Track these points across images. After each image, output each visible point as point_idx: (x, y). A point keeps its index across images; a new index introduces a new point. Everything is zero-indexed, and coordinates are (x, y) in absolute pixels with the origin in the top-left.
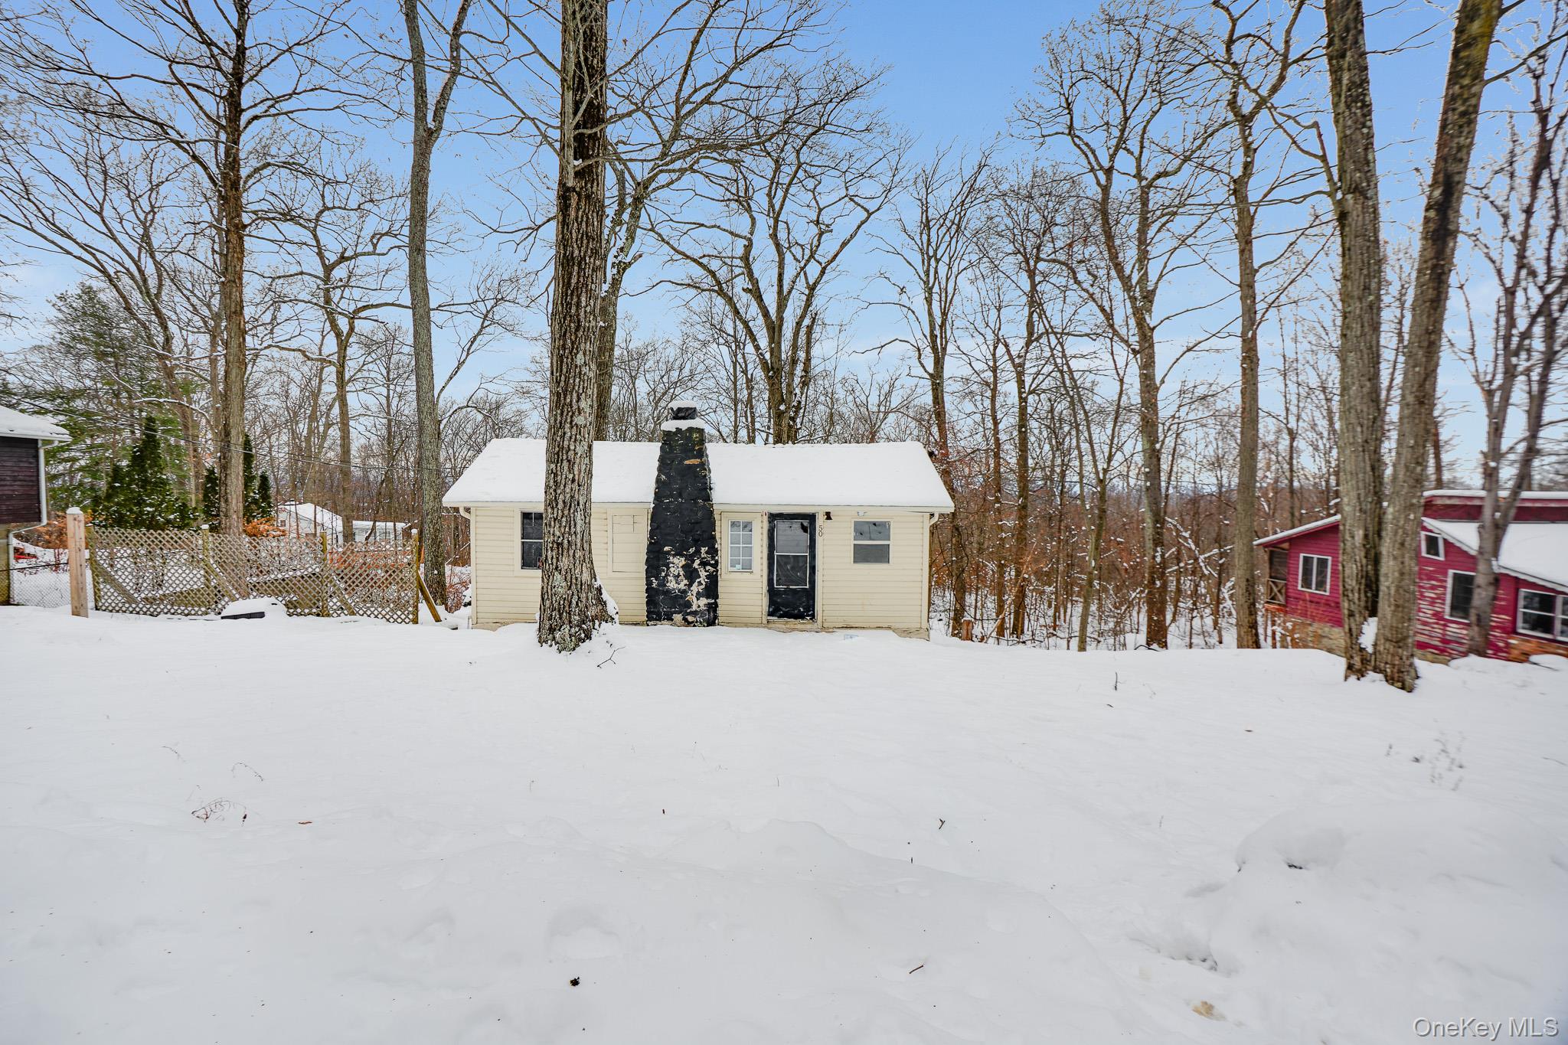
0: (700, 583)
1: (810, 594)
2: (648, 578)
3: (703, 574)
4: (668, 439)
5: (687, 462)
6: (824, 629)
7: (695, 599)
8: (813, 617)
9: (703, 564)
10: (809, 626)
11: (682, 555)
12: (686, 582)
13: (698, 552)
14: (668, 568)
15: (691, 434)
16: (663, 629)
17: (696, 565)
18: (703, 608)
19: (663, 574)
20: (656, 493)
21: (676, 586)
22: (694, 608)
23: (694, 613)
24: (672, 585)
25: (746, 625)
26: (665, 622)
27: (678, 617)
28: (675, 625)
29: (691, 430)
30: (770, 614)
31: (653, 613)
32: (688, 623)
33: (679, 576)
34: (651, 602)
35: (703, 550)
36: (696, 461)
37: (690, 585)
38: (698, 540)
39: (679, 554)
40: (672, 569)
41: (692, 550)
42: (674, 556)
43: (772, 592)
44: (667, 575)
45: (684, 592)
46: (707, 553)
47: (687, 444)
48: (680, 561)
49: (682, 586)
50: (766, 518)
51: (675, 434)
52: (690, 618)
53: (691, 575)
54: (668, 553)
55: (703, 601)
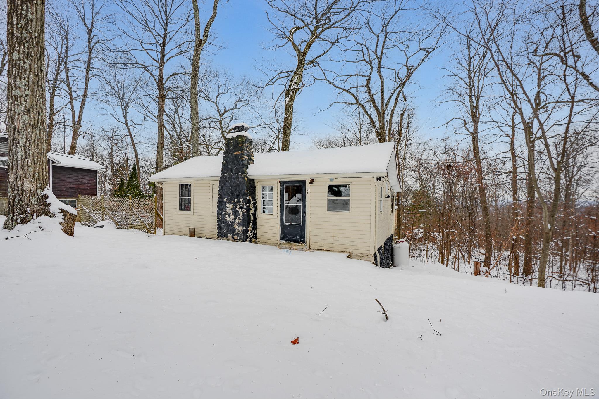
0: (239, 218)
1: (302, 228)
2: (218, 215)
3: (241, 213)
4: (228, 142)
5: (235, 154)
6: (310, 249)
7: (237, 227)
8: (304, 242)
9: (241, 208)
10: (302, 247)
11: (231, 203)
12: (233, 217)
13: (239, 202)
14: (226, 210)
15: (238, 139)
16: (224, 241)
17: (237, 208)
18: (241, 232)
19: (224, 213)
20: (221, 171)
21: (229, 219)
22: (237, 232)
23: (237, 235)
24: (227, 219)
25: (270, 244)
26: (224, 238)
27: (230, 236)
28: (229, 240)
29: (238, 137)
30: (282, 239)
31: (220, 232)
32: (235, 240)
33: (230, 214)
34: (219, 228)
35: (241, 200)
36: (238, 153)
37: (235, 219)
38: (239, 195)
39: (230, 203)
40: (227, 211)
41: (236, 200)
42: (229, 203)
43: (283, 227)
44: (225, 214)
45: (233, 223)
46: (243, 201)
47: (236, 144)
48: (230, 206)
49: (231, 219)
50: (279, 184)
51: (231, 139)
52: (235, 237)
53: (235, 214)
54: (225, 202)
55: (241, 228)
